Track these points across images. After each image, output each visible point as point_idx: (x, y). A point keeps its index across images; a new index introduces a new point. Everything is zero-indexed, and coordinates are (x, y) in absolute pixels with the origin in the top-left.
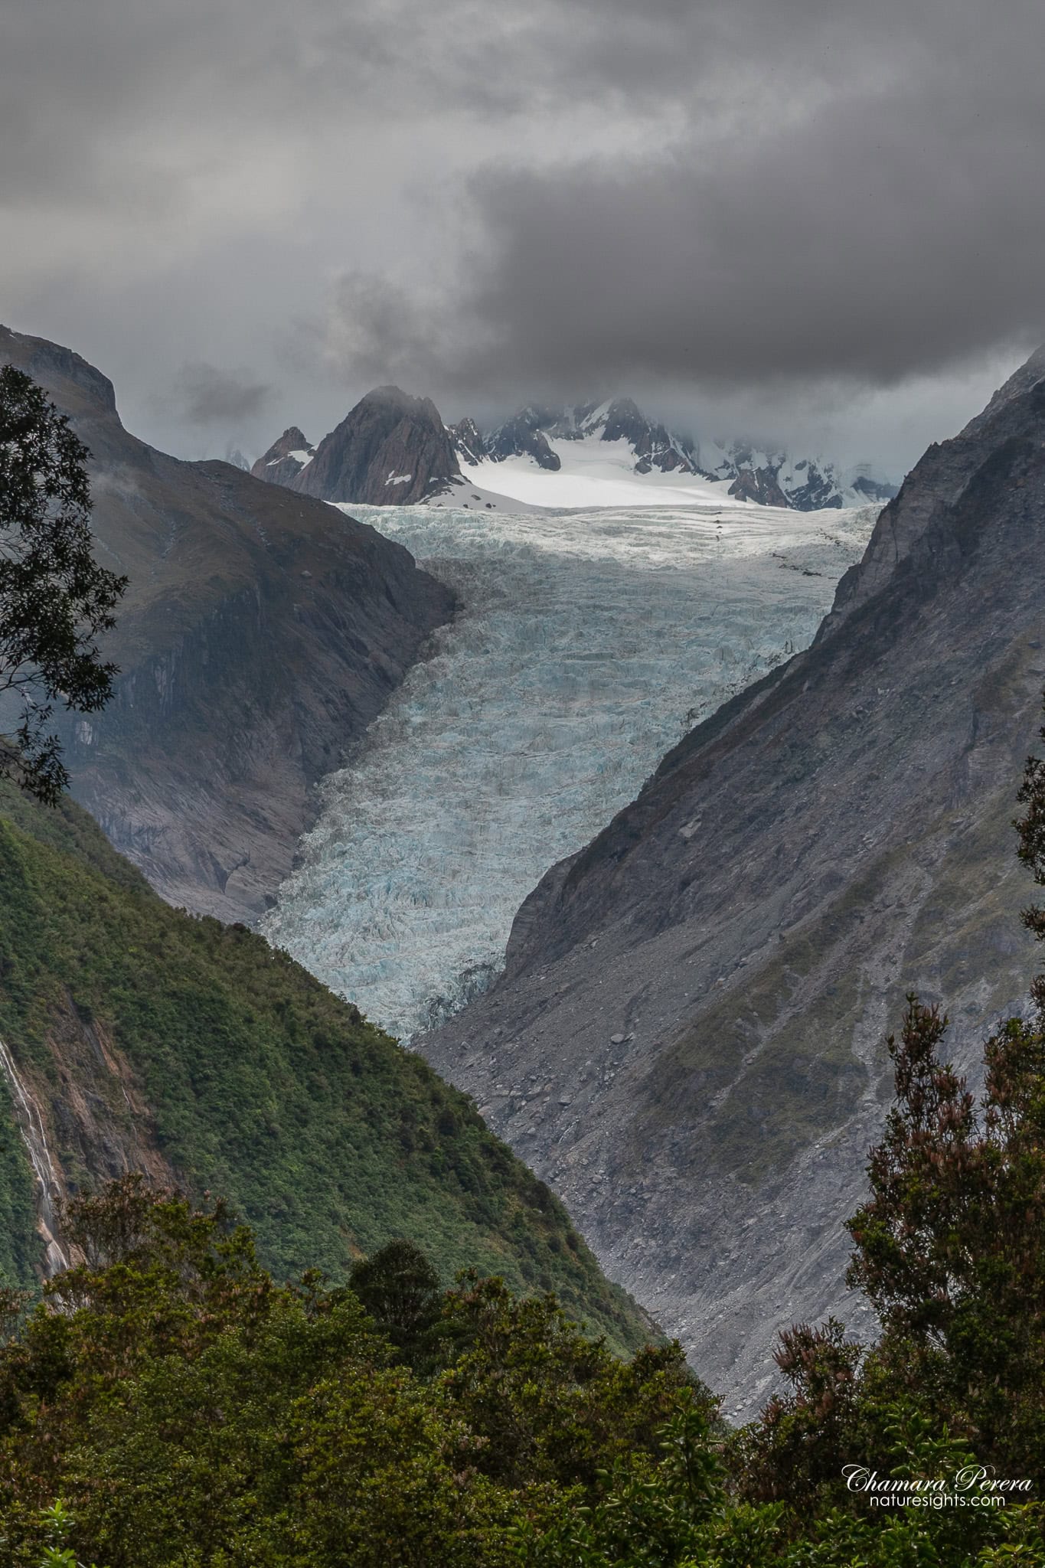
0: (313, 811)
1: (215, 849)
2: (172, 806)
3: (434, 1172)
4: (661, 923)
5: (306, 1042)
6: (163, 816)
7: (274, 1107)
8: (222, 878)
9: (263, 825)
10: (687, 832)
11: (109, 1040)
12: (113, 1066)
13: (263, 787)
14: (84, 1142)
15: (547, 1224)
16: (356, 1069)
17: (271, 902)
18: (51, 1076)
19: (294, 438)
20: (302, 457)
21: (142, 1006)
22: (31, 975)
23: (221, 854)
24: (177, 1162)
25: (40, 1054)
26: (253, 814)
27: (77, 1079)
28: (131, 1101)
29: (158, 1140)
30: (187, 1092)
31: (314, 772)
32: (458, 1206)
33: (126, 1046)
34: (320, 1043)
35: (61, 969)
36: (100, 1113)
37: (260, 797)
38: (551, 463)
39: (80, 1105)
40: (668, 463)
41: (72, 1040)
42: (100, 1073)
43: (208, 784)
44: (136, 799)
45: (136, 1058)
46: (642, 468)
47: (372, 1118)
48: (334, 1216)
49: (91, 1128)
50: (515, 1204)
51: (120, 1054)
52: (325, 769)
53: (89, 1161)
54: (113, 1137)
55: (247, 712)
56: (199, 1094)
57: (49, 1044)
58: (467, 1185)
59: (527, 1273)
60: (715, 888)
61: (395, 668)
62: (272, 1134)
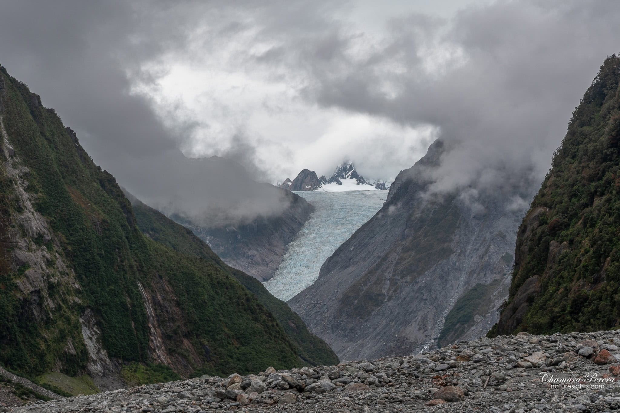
0: (286, 250)
1: (266, 259)
2: (257, 251)
3: (245, 310)
4: (346, 267)
5: (215, 282)
6: (255, 253)
7: (206, 297)
8: (267, 264)
9: (276, 254)
10: (351, 249)
11: (167, 283)
12: (167, 289)
13: (276, 246)
14: (160, 305)
15: (272, 321)
16: (227, 288)
17: (277, 269)
18: (152, 291)
19: (288, 180)
20: (290, 184)
21: (175, 275)
22: (148, 269)
23: (267, 260)
24: (183, 309)
25: (150, 286)
26: (274, 252)
27: (159, 291)
28: (172, 296)
29: (178, 304)
30: (185, 294)
31: (286, 243)
32: (250, 318)
33: (170, 284)
34: (218, 283)
35: (155, 267)
36: (164, 299)
37: (275, 248)
38: (340, 184)
39: (159, 297)
40: (363, 182)
41: (158, 283)
42: (164, 290)
43: (264, 246)
44: (250, 249)
45: (173, 287)
46: (358, 184)
47: (230, 299)
48: (220, 320)
49: (162, 302)
50: (264, 317)
51: (169, 286)
52: (288, 242)
53: (162, 310)
54: (167, 304)
55: (272, 231)
56: (188, 294)
57: (152, 284)
58: (252, 313)
59: (266, 331)
60: (356, 260)
61: (303, 222)
62: (206, 303)
